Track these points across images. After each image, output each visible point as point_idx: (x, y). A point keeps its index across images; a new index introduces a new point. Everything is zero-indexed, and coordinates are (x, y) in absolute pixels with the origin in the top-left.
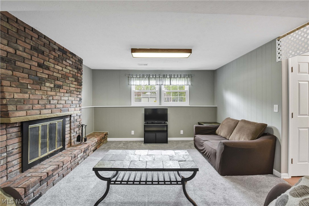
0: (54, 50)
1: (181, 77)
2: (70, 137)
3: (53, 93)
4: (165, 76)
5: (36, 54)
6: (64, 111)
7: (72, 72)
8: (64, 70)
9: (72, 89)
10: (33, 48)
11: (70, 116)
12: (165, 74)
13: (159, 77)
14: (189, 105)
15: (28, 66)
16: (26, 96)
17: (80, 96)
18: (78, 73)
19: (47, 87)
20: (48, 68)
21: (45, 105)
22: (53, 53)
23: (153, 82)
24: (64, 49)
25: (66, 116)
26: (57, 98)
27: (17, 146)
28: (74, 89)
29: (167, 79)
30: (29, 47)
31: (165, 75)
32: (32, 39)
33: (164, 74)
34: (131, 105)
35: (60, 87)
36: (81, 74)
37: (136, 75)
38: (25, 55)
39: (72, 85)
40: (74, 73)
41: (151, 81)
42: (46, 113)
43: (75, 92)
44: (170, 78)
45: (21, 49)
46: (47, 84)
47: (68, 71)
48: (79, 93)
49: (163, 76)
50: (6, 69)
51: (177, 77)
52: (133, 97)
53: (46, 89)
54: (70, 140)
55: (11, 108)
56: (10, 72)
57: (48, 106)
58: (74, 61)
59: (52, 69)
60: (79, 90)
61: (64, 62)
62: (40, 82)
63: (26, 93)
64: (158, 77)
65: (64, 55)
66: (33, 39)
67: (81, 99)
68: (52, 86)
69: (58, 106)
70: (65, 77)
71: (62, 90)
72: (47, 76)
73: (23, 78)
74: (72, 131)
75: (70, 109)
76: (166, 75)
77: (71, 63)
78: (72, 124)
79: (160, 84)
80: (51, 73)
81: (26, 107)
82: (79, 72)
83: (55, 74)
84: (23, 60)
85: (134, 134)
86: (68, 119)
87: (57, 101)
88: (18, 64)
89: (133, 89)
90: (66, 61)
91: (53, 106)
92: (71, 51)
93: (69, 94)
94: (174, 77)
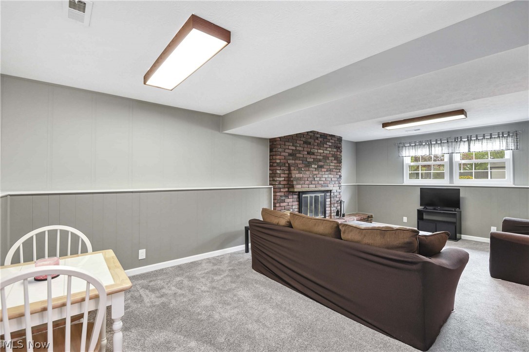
0: (317, 138)
1: (491, 138)
2: (331, 210)
3: (317, 172)
4: (458, 139)
5: (306, 146)
6: (325, 186)
7: (331, 152)
8: (325, 152)
9: (331, 167)
10: (305, 143)
11: (331, 191)
12: (458, 136)
14: (514, 184)
15: (302, 156)
16: (301, 175)
17: (339, 174)
18: (337, 151)
19: (313, 168)
20: (313, 154)
21: (311, 181)
22: (317, 141)
23: (437, 150)
24: (325, 135)
25: (327, 191)
26: (319, 176)
27: (297, 207)
28: (333, 167)
29: (462, 143)
30: (302, 142)
32: (304, 137)
33: (456, 136)
34: (403, 183)
35: (321, 167)
36: (341, 152)
37: (410, 143)
38: (300, 149)
39: (332, 164)
40: (334, 153)
41: (433, 149)
42: (312, 188)
43: (334, 170)
44: (469, 141)
45: (298, 145)
46: (313, 166)
47: (328, 152)
48: (338, 171)
49: (455, 140)
50: (292, 160)
51: (482, 139)
52: (407, 172)
53: (312, 169)
54: (331, 213)
55: (295, 183)
56: (294, 161)
57: (313, 182)
58: (333, 141)
59: (316, 154)
60: (338, 168)
61: (325, 146)
62: (308, 165)
63: (301, 173)
65: (325, 140)
66: (305, 136)
67: (340, 176)
68: (316, 167)
69: (320, 182)
70: (326, 158)
71: (323, 170)
72: (313, 160)
73: (300, 164)
74: (332, 206)
75: (329, 185)
76: (461, 137)
77: (330, 144)
78: (332, 199)
79: (449, 152)
80: (315, 157)
81: (301, 182)
82: (339, 150)
83: (318, 157)
84: (299, 152)
85: (406, 221)
86: (329, 194)
87: (319, 178)
88: (298, 155)
89: (407, 161)
90: (326, 144)
91: (317, 182)
92: (331, 134)
93: (329, 172)
94: (477, 138)
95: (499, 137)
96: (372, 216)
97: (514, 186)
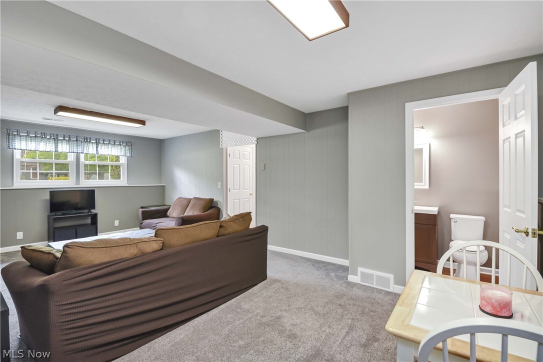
1: (114, 144)
4: (87, 140)
12: (88, 137)
13: (77, 140)
14: (128, 183)
23: (63, 147)
29: (91, 145)
31: (87, 138)
33: (86, 136)
41: (60, 145)
44: (97, 143)
49: (84, 140)
51: (108, 144)
64: (75, 139)
76: (90, 138)
79: (78, 152)
85: (22, 238)
95: (120, 144)
97: (128, 185)
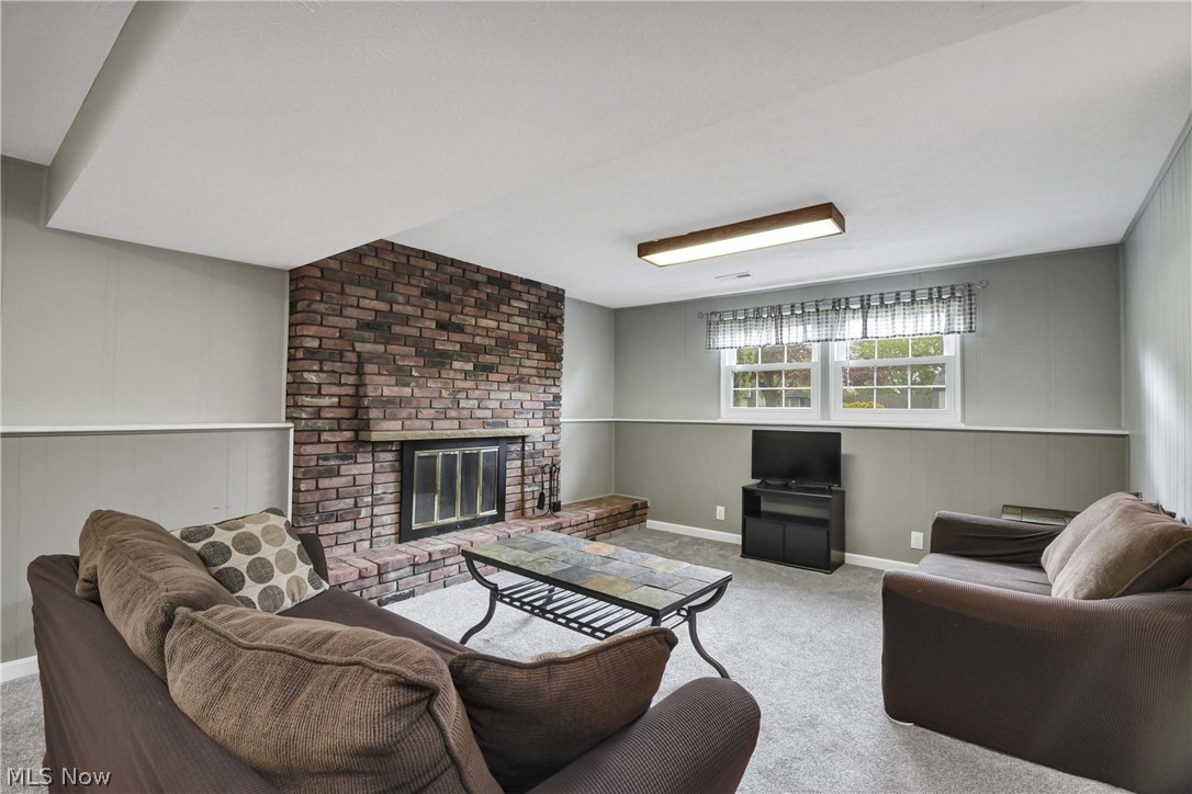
0: (476, 285)
1: (913, 302)
2: (522, 493)
3: (469, 384)
4: (839, 305)
5: (432, 304)
6: (494, 425)
7: (526, 329)
8: (505, 326)
9: (524, 371)
10: (428, 293)
11: (523, 438)
12: (842, 295)
13: (818, 310)
14: (964, 421)
15: (414, 332)
16: (407, 391)
17: (554, 390)
18: (547, 328)
19: (456, 370)
20: (460, 329)
21: (445, 410)
22: (474, 293)
23: (794, 334)
24: (504, 277)
25: (512, 439)
26: (477, 393)
27: (392, 488)
28: (533, 372)
29: (850, 314)
30: (417, 292)
31: (840, 300)
32: (423, 276)
33: (837, 297)
34: (719, 417)
35: (490, 368)
36: (560, 329)
37: (735, 313)
38: (409, 310)
39: (527, 363)
40: (535, 331)
41: (785, 330)
42: (446, 430)
43: (538, 381)
44: (865, 308)
45: (401, 299)
46: (457, 365)
47: (516, 328)
48: (550, 382)
49: (834, 307)
50: (375, 342)
51: (894, 304)
52: (728, 389)
53: (452, 375)
54: (523, 501)
55: (374, 413)
56: (381, 348)
57: (453, 413)
58: (533, 299)
59: (469, 330)
60: (549, 373)
61: (504, 308)
62: (437, 360)
63: (408, 385)
64: (814, 310)
65: (503, 292)
66: (426, 273)
67: (557, 398)
68: (470, 367)
69: (479, 413)
70: (506, 344)
71: (493, 377)
72: (458, 347)
73: (404, 356)
74: (528, 480)
75: (511, 422)
76: (847, 299)
77: (524, 306)
78: (529, 461)
79: (823, 338)
80: (468, 339)
81: (404, 413)
82: (553, 325)
83: (478, 340)
84: (405, 320)
85: (722, 517)
86: (517, 447)
87: (476, 402)
88: (396, 329)
89: (729, 361)
90: (509, 305)
91: (466, 413)
92: (525, 277)
93: (516, 385)
94: (882, 302)
95: (931, 300)
96: (646, 502)
97: (962, 426)
